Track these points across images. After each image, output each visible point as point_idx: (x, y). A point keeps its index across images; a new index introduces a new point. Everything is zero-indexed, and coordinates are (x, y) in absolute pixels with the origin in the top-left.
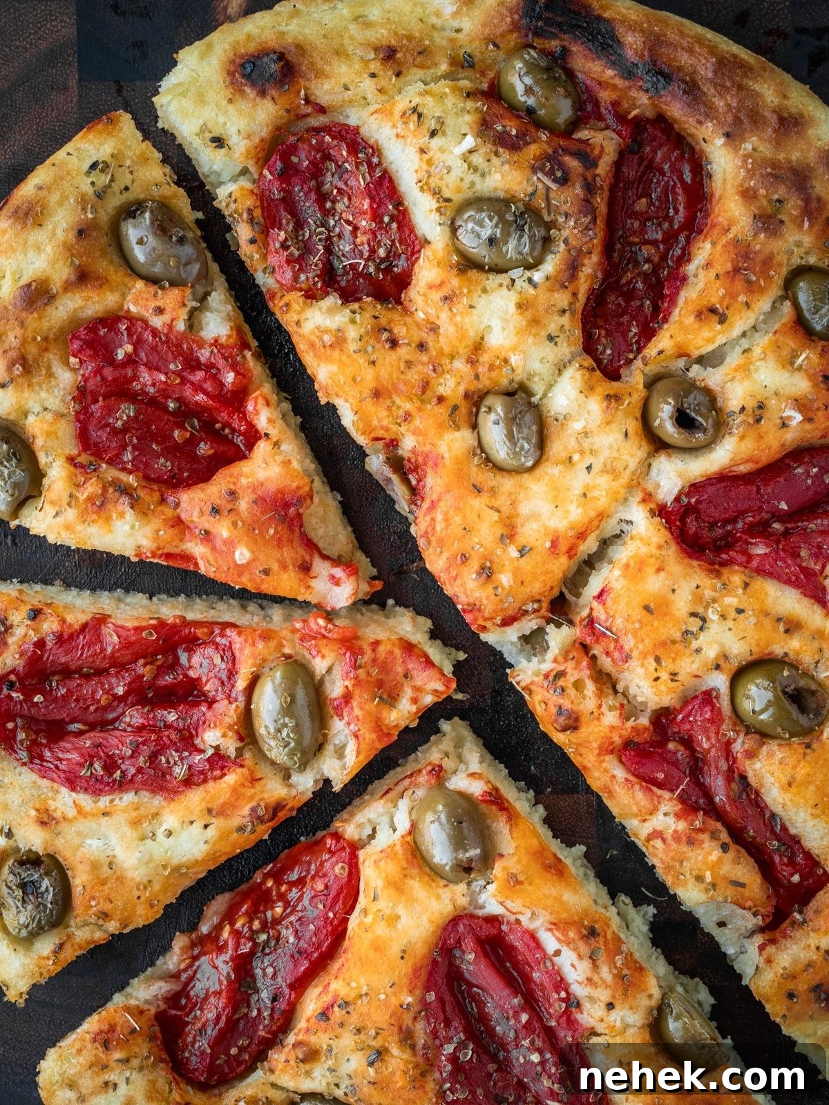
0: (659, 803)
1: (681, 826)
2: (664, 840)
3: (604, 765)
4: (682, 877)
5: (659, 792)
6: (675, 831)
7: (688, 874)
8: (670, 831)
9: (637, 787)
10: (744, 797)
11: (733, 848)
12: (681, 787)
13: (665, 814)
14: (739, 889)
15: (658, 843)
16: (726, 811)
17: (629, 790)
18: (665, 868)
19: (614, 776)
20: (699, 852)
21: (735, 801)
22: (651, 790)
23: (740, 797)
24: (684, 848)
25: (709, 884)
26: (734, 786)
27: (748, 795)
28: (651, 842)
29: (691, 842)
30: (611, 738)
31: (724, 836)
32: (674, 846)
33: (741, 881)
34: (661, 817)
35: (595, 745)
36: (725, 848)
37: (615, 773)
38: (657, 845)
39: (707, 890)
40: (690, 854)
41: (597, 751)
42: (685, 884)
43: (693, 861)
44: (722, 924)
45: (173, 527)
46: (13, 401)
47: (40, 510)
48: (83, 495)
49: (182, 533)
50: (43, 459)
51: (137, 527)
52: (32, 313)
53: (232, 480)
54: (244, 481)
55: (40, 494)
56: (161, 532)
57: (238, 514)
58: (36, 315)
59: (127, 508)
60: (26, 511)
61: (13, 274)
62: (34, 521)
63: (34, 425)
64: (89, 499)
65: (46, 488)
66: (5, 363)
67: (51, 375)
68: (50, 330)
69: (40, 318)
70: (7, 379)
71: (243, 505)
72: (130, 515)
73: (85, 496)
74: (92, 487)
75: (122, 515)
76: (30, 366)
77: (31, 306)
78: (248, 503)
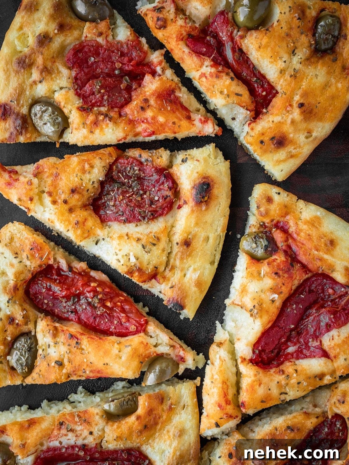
0: (204, 61)
1: (213, 70)
2: (206, 77)
3: (179, 46)
4: (214, 93)
5: (204, 57)
6: (211, 72)
7: (217, 92)
8: (208, 73)
9: (194, 55)
10: (241, 59)
11: (236, 79)
12: (213, 55)
13: (207, 67)
14: (239, 97)
15: (204, 79)
16: (233, 65)
17: (190, 57)
18: (207, 90)
19: (184, 52)
20: (221, 81)
21: (237, 61)
22: (200, 56)
23: (239, 59)
24: (215, 80)
25: (226, 95)
26: (236, 54)
27: (243, 58)
28: (201, 80)
29: (217, 77)
30: (181, 31)
31: (232, 74)
32: (210, 79)
33: (240, 93)
34: (204, 67)
35: (174, 36)
36: (232, 79)
37: (184, 50)
38: (203, 80)
39: (225, 98)
40: (218, 82)
41: (175, 39)
42: (216, 96)
43: (219, 85)
44: (234, 119)
45: (129, 124)
46: (46, 87)
47: (71, 133)
48: (88, 122)
49: (134, 125)
50: (66, 111)
51: (115, 129)
52: (44, 48)
53: (143, 95)
54: (148, 93)
55: (69, 127)
56: (126, 128)
57: (152, 106)
58: (46, 48)
59: (108, 122)
60: (65, 136)
61: (32, 33)
62: (70, 139)
63: (59, 97)
64: (91, 123)
65: (72, 123)
66: (39, 72)
67: (59, 72)
68: (54, 53)
69: (48, 49)
70: (42, 79)
71: (152, 102)
72: (111, 124)
73: (89, 122)
74: (91, 118)
75: (107, 125)
76: (50, 70)
77: (43, 45)
78: (154, 100)
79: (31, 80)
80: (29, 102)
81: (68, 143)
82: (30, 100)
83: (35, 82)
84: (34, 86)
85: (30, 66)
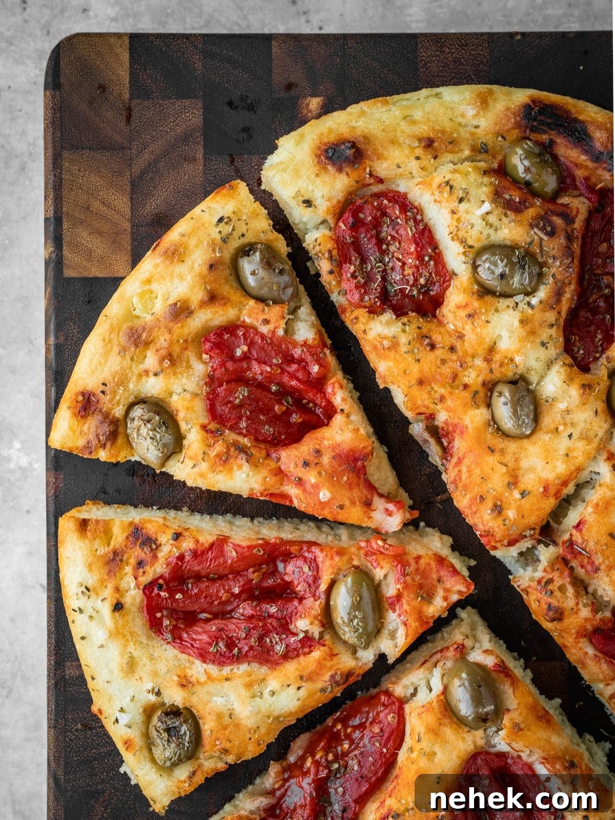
3: (580, 645)
9: (603, 661)
17: (597, 663)
19: (586, 653)
28: (612, 700)
30: (585, 626)
35: (574, 631)
37: (587, 650)
41: (575, 635)
45: (276, 475)
46: (163, 385)
47: (182, 463)
48: (213, 453)
49: (282, 479)
50: (183, 426)
51: (251, 476)
52: (177, 323)
53: (318, 442)
54: (326, 443)
55: (181, 451)
56: (268, 479)
57: (322, 466)
58: (179, 325)
59: (244, 462)
60: (171, 463)
61: (163, 296)
62: (177, 470)
63: (177, 402)
64: (217, 455)
65: (186, 447)
66: (158, 358)
67: (189, 367)
68: (189, 334)
69: (182, 327)
70: (159, 370)
71: (326, 460)
72: (246, 467)
73: (215, 453)
74: (219, 447)
75: (240, 467)
76: (175, 361)
77: (176, 319)
78: (329, 458)
79: (142, 367)
80: (130, 400)
81: (172, 476)
82: (133, 397)
83: (147, 372)
84: (144, 377)
85: (147, 344)
